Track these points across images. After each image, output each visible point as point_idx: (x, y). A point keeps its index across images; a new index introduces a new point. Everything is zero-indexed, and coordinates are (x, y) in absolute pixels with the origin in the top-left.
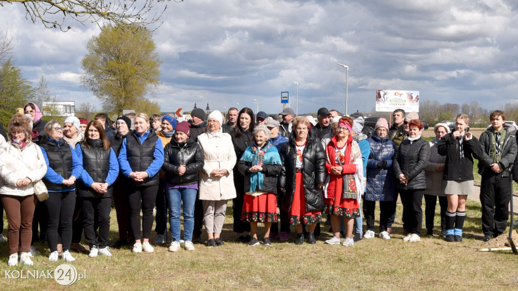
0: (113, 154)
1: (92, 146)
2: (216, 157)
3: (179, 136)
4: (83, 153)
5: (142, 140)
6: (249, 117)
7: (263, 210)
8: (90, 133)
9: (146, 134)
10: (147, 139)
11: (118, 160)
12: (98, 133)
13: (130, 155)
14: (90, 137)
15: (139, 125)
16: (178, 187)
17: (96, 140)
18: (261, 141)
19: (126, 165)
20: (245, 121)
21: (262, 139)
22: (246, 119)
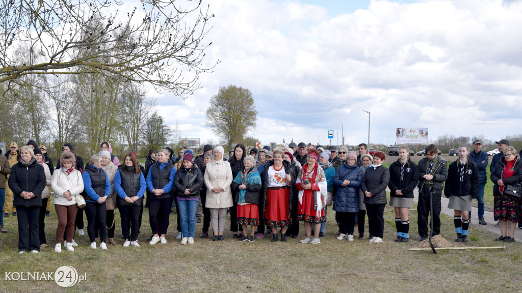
0: (143, 176)
1: (128, 171)
2: (216, 178)
3: (186, 164)
4: (121, 176)
5: (161, 168)
6: (241, 150)
7: (247, 216)
8: (126, 161)
9: (165, 164)
10: (165, 167)
11: (146, 181)
12: (131, 162)
13: (153, 178)
14: (126, 164)
15: (160, 157)
16: (184, 199)
17: (131, 166)
18: (248, 166)
19: (151, 184)
20: (238, 153)
21: (249, 165)
22: (240, 151)
